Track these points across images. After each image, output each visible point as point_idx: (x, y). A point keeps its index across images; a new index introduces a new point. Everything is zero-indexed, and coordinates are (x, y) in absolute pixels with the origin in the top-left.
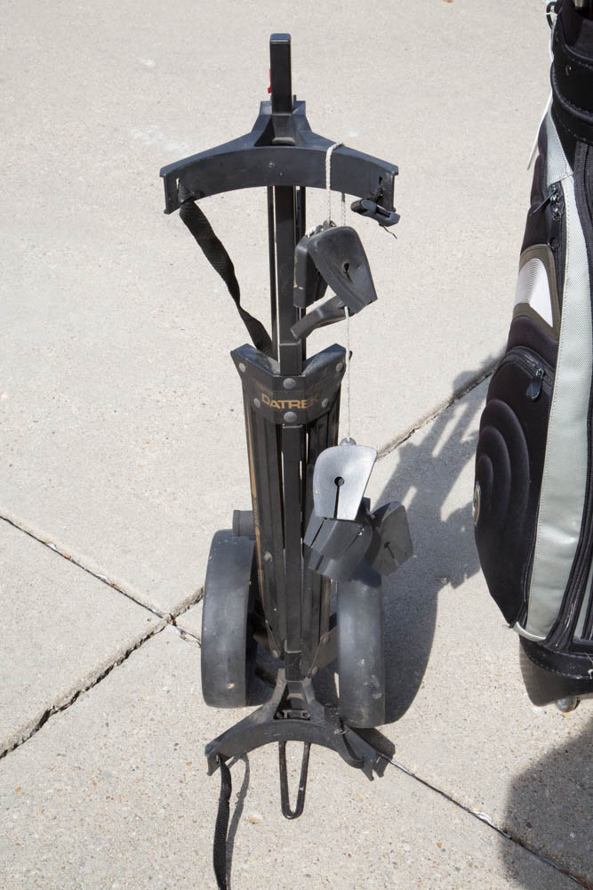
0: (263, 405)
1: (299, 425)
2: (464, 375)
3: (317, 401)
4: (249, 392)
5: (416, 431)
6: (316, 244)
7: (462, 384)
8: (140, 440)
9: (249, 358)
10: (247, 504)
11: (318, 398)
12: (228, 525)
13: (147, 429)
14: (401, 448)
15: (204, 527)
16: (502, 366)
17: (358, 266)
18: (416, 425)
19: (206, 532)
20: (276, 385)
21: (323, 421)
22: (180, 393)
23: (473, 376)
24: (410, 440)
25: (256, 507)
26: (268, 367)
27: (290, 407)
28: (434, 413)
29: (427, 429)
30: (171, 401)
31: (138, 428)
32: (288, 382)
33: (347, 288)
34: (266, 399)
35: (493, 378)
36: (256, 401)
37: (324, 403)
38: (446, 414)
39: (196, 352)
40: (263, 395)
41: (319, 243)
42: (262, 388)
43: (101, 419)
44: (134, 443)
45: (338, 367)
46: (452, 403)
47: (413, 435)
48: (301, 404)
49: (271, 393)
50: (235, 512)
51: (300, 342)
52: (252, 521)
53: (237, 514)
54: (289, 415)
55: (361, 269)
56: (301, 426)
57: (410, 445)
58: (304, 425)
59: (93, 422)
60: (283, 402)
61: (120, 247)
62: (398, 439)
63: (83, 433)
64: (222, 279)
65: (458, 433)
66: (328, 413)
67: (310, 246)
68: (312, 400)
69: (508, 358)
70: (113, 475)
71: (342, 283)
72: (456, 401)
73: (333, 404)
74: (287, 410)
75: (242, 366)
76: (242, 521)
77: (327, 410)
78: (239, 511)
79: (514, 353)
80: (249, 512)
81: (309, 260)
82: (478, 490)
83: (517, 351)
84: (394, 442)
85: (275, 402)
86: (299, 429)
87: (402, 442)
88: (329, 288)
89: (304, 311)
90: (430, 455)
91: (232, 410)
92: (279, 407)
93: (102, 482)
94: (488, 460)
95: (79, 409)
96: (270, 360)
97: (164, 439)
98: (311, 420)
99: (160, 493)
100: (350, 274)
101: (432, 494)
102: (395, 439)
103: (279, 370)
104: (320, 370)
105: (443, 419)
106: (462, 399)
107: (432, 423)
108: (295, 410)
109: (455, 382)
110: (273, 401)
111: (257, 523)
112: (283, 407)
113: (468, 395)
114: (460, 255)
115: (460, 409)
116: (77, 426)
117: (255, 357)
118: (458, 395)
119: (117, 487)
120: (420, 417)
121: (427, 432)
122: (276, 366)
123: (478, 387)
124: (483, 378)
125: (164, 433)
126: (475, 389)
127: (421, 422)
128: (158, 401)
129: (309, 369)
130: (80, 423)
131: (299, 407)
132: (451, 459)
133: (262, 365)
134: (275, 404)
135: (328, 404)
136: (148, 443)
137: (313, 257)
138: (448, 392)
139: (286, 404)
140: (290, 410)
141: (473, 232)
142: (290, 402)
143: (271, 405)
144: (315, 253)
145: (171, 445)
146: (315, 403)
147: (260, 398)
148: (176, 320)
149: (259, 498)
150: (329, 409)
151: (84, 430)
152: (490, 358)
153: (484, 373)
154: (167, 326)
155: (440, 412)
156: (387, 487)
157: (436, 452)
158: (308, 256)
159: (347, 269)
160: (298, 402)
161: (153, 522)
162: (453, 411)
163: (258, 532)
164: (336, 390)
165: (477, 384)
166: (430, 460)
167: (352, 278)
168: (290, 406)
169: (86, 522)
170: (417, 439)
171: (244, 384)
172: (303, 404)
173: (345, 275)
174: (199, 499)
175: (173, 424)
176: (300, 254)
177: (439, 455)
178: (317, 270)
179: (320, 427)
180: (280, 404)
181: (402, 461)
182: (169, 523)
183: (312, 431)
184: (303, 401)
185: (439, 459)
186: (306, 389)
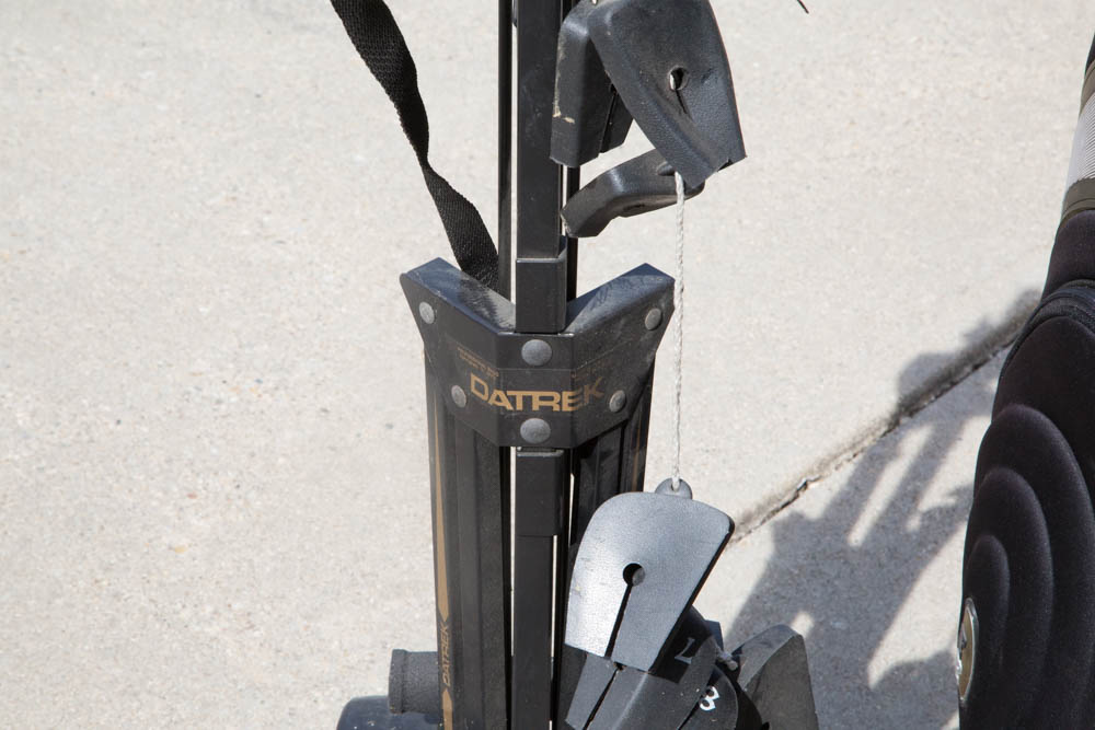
0: (472, 399)
1: (555, 449)
2: (923, 361)
3: (598, 395)
4: (441, 370)
5: (812, 486)
6: (608, 17)
7: (918, 383)
8: (175, 489)
9: (445, 292)
10: (424, 638)
11: (599, 389)
12: (377, 686)
13: (191, 463)
14: (776, 523)
15: (317, 694)
16: (1035, 326)
17: (705, 77)
18: (811, 472)
19: (322, 706)
20: (505, 353)
21: (611, 443)
22: (271, 385)
23: (943, 366)
24: (798, 506)
25: (446, 643)
26: (486, 313)
27: (535, 407)
28: (853, 446)
29: (837, 480)
30: (249, 402)
31: (169, 461)
32: (533, 347)
33: (677, 129)
34: (482, 388)
35: (1010, 357)
36: (456, 391)
37: (614, 401)
38: (879, 450)
39: (311, 293)
40: (474, 378)
41: (615, 18)
42: (471, 359)
43: (85, 438)
44: (160, 494)
45: (650, 318)
46: (894, 424)
47: (803, 496)
48: (563, 401)
49: (492, 373)
50: (396, 653)
51: (563, 255)
52: (434, 678)
53: (401, 660)
54: (532, 426)
55: (712, 86)
56: (559, 453)
57: (798, 518)
58: (567, 452)
59: (64, 446)
60: (519, 395)
61: (140, 53)
62: (770, 502)
63: (41, 470)
64: (387, 97)
65: (909, 493)
66: (624, 425)
67: (595, 24)
68: (589, 392)
69: (1053, 307)
70: (107, 569)
71: (666, 116)
72: (904, 420)
73: (636, 401)
74: (528, 412)
75: (427, 310)
76: (413, 676)
77: (619, 419)
78: (405, 652)
79: (1068, 296)
80: (428, 654)
81: (590, 55)
82: (972, 618)
83: (1074, 291)
84: (760, 509)
85: (501, 393)
86: (556, 458)
87: (778, 510)
88: (634, 127)
89: (574, 175)
90: (845, 542)
91: (390, 426)
92: (509, 407)
93: (81, 584)
94: (998, 546)
95: (33, 414)
96: (493, 295)
97: (228, 488)
98: (583, 438)
99: (215, 612)
100: (686, 94)
101: (848, 632)
102: (761, 502)
103: (512, 320)
104: (607, 323)
105: (873, 460)
106: (918, 417)
107: (848, 469)
108: (546, 413)
109: (903, 378)
110: (497, 393)
111: (447, 680)
112: (520, 406)
113: (933, 407)
114: (916, 93)
115: (915, 439)
116: (26, 454)
117: (456, 289)
118: (909, 408)
119: (117, 596)
120: (821, 454)
121: (836, 488)
122: (506, 310)
123: (958, 389)
124: (968, 369)
125: (231, 475)
126: (949, 395)
127: (823, 465)
128: (219, 402)
129: (583, 320)
130: (35, 446)
131: (557, 408)
132: (893, 553)
133: (473, 308)
134: (501, 400)
135: (624, 403)
136: (191, 496)
137: (600, 51)
138: (885, 401)
139: (527, 401)
140: (535, 415)
141: (946, 43)
142: (536, 395)
143: (492, 401)
144: (605, 39)
145: (247, 502)
146: (594, 399)
147: (465, 386)
148: (266, 219)
149: (455, 623)
150: (626, 414)
151: (44, 463)
152: (983, 325)
153: (973, 359)
154: (246, 232)
155: (866, 443)
156: (742, 613)
157: (858, 535)
158: (590, 46)
159: (678, 83)
160: (556, 395)
161: (195, 680)
162: (896, 443)
163: (448, 705)
164: (642, 372)
165: (954, 384)
166: (843, 554)
167: (688, 103)
168: (536, 405)
169: (37, 677)
170: (813, 505)
171: (428, 352)
172: (566, 401)
173: (674, 97)
174: (307, 628)
175: (253, 455)
176: (572, 40)
177: (865, 543)
178: (608, 80)
179: (605, 455)
180: (513, 400)
181: (779, 554)
182: (235, 682)
183: (585, 468)
184: (566, 394)
185: (863, 551)
186: (573, 365)
